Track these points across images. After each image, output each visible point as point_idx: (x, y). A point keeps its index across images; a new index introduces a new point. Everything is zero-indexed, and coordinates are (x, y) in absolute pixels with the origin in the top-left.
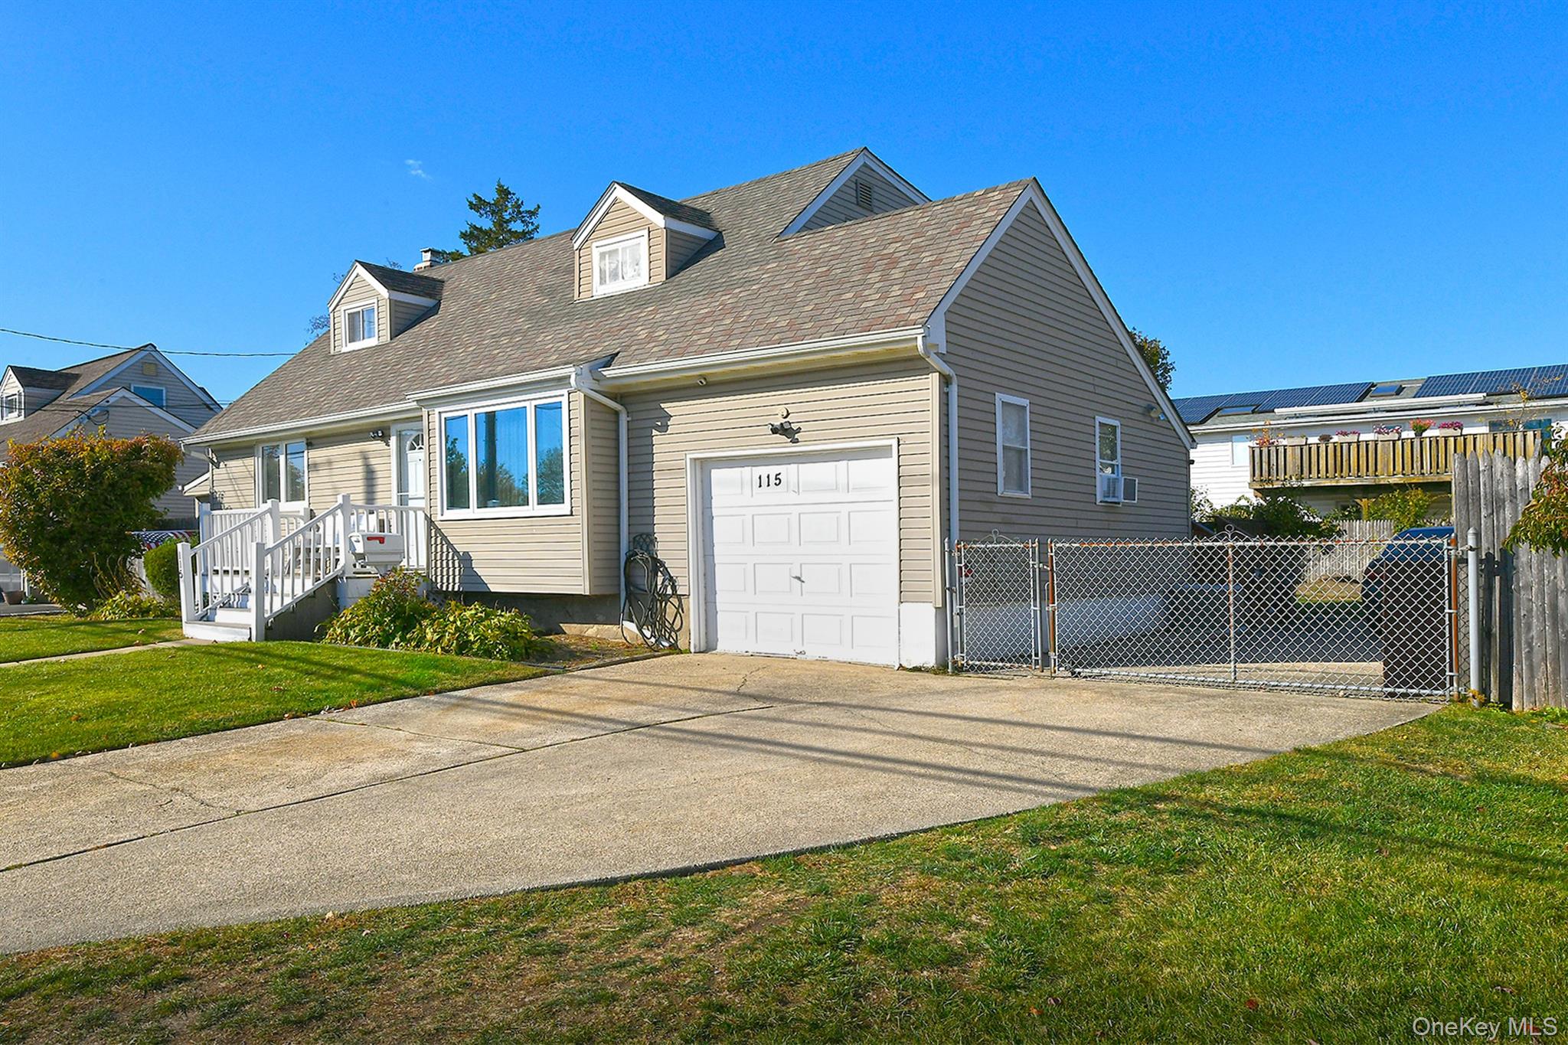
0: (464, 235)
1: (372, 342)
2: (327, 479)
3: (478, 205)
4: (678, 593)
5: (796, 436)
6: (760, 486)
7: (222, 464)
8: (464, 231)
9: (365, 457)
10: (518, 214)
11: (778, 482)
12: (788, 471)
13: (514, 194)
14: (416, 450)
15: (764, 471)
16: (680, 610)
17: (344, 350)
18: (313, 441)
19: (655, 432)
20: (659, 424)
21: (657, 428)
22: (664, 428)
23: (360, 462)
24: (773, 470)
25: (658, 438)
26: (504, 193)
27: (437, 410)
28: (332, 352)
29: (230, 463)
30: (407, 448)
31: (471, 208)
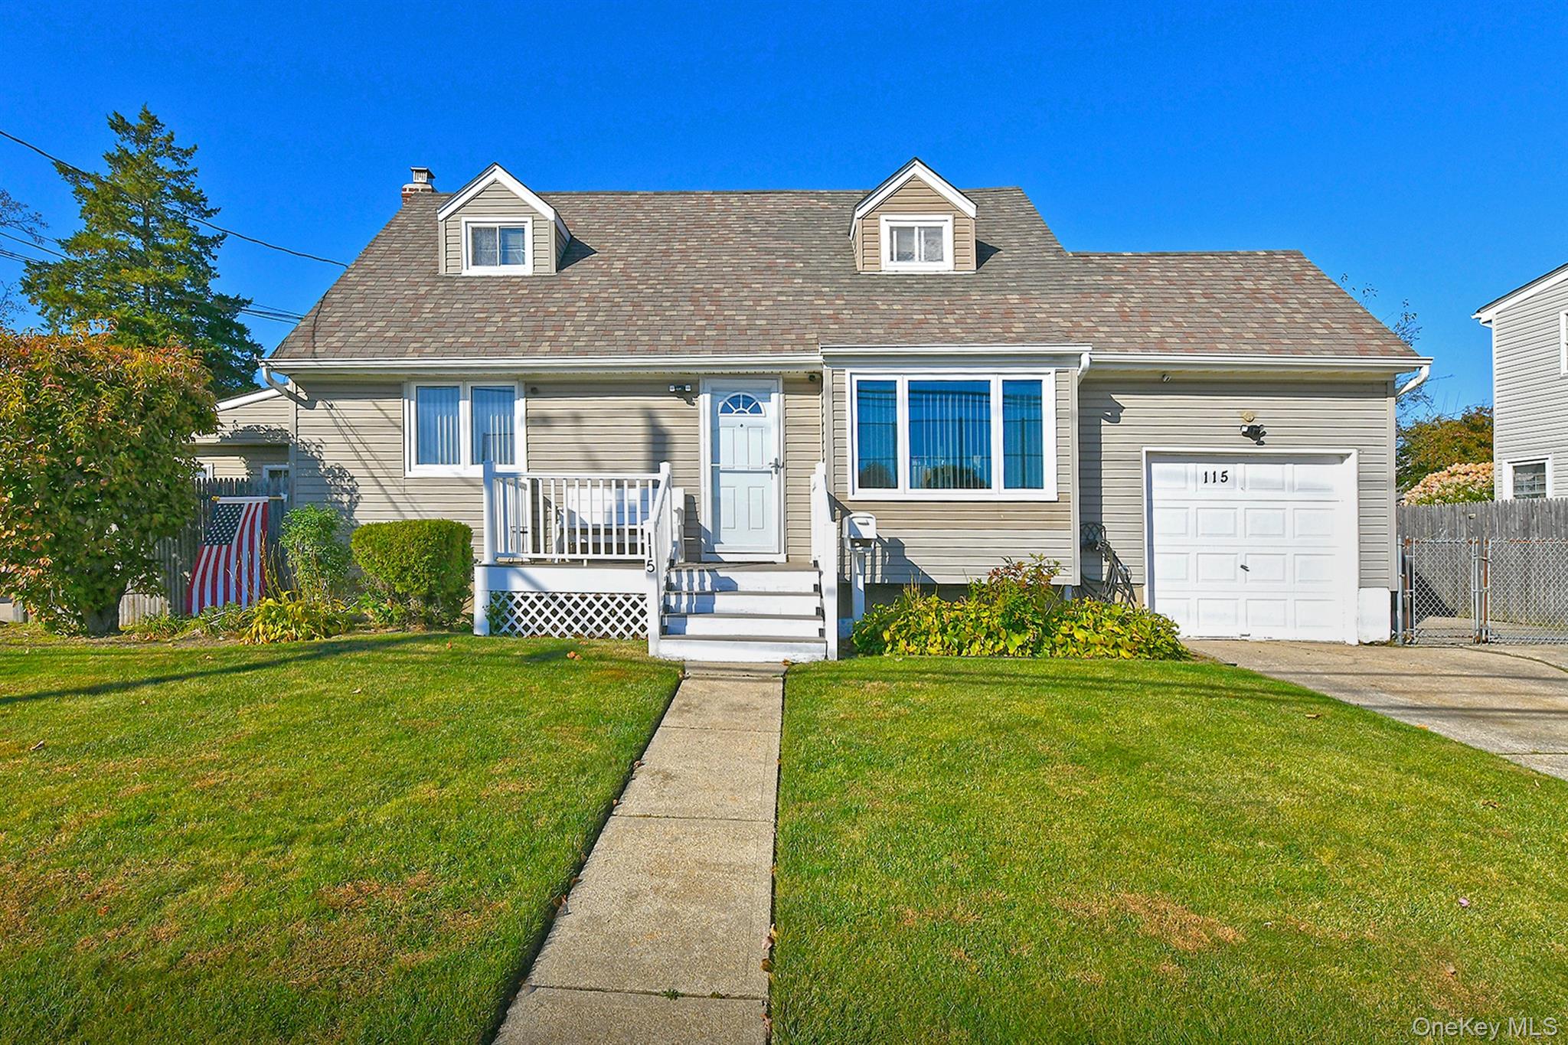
0: (110, 158)
1: (525, 269)
2: (570, 439)
3: (120, 125)
4: (1131, 582)
5: (1262, 439)
6: (1206, 482)
7: (319, 402)
8: (110, 153)
9: (649, 415)
10: (168, 147)
11: (1224, 479)
12: (1235, 470)
13: (163, 126)
14: (733, 414)
15: (1210, 468)
16: (1132, 599)
17: (465, 273)
18: (539, 388)
19: (1103, 422)
20: (1109, 414)
21: (1107, 418)
22: (1115, 419)
23: (640, 421)
24: (1220, 468)
25: (1106, 428)
26: (154, 122)
27: (848, 371)
28: (442, 272)
29: (337, 403)
30: (719, 410)
31: (112, 128)
